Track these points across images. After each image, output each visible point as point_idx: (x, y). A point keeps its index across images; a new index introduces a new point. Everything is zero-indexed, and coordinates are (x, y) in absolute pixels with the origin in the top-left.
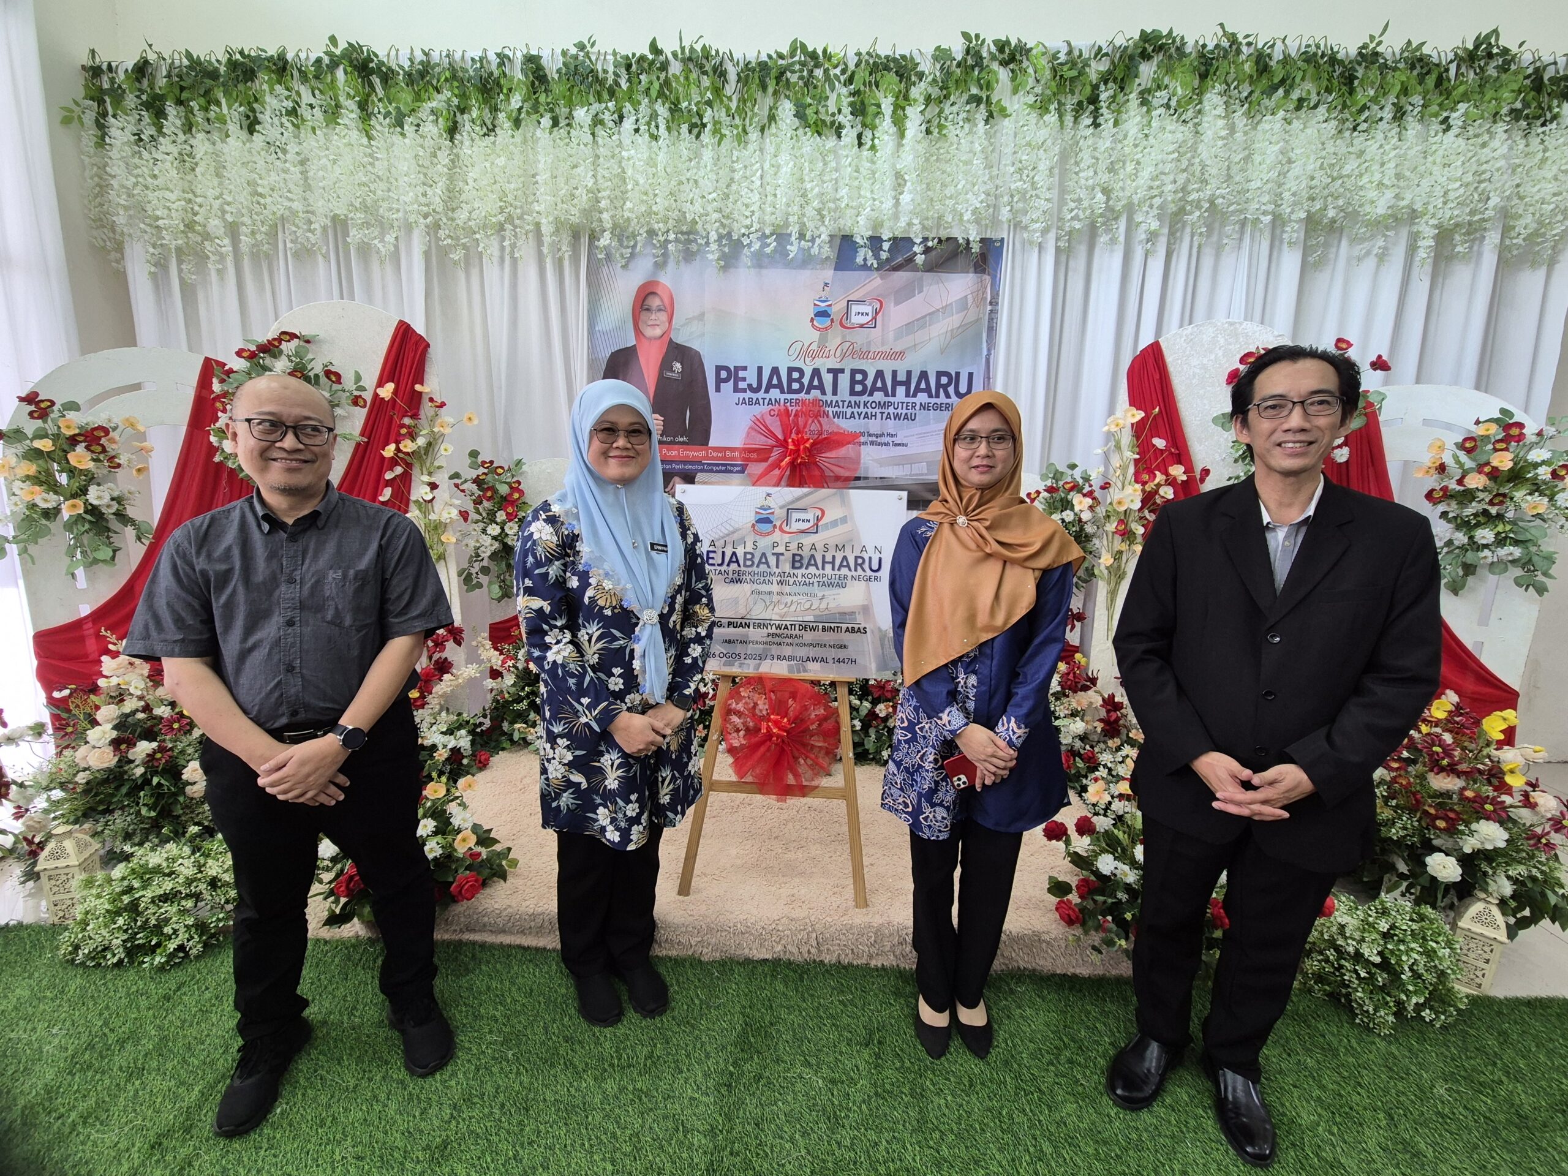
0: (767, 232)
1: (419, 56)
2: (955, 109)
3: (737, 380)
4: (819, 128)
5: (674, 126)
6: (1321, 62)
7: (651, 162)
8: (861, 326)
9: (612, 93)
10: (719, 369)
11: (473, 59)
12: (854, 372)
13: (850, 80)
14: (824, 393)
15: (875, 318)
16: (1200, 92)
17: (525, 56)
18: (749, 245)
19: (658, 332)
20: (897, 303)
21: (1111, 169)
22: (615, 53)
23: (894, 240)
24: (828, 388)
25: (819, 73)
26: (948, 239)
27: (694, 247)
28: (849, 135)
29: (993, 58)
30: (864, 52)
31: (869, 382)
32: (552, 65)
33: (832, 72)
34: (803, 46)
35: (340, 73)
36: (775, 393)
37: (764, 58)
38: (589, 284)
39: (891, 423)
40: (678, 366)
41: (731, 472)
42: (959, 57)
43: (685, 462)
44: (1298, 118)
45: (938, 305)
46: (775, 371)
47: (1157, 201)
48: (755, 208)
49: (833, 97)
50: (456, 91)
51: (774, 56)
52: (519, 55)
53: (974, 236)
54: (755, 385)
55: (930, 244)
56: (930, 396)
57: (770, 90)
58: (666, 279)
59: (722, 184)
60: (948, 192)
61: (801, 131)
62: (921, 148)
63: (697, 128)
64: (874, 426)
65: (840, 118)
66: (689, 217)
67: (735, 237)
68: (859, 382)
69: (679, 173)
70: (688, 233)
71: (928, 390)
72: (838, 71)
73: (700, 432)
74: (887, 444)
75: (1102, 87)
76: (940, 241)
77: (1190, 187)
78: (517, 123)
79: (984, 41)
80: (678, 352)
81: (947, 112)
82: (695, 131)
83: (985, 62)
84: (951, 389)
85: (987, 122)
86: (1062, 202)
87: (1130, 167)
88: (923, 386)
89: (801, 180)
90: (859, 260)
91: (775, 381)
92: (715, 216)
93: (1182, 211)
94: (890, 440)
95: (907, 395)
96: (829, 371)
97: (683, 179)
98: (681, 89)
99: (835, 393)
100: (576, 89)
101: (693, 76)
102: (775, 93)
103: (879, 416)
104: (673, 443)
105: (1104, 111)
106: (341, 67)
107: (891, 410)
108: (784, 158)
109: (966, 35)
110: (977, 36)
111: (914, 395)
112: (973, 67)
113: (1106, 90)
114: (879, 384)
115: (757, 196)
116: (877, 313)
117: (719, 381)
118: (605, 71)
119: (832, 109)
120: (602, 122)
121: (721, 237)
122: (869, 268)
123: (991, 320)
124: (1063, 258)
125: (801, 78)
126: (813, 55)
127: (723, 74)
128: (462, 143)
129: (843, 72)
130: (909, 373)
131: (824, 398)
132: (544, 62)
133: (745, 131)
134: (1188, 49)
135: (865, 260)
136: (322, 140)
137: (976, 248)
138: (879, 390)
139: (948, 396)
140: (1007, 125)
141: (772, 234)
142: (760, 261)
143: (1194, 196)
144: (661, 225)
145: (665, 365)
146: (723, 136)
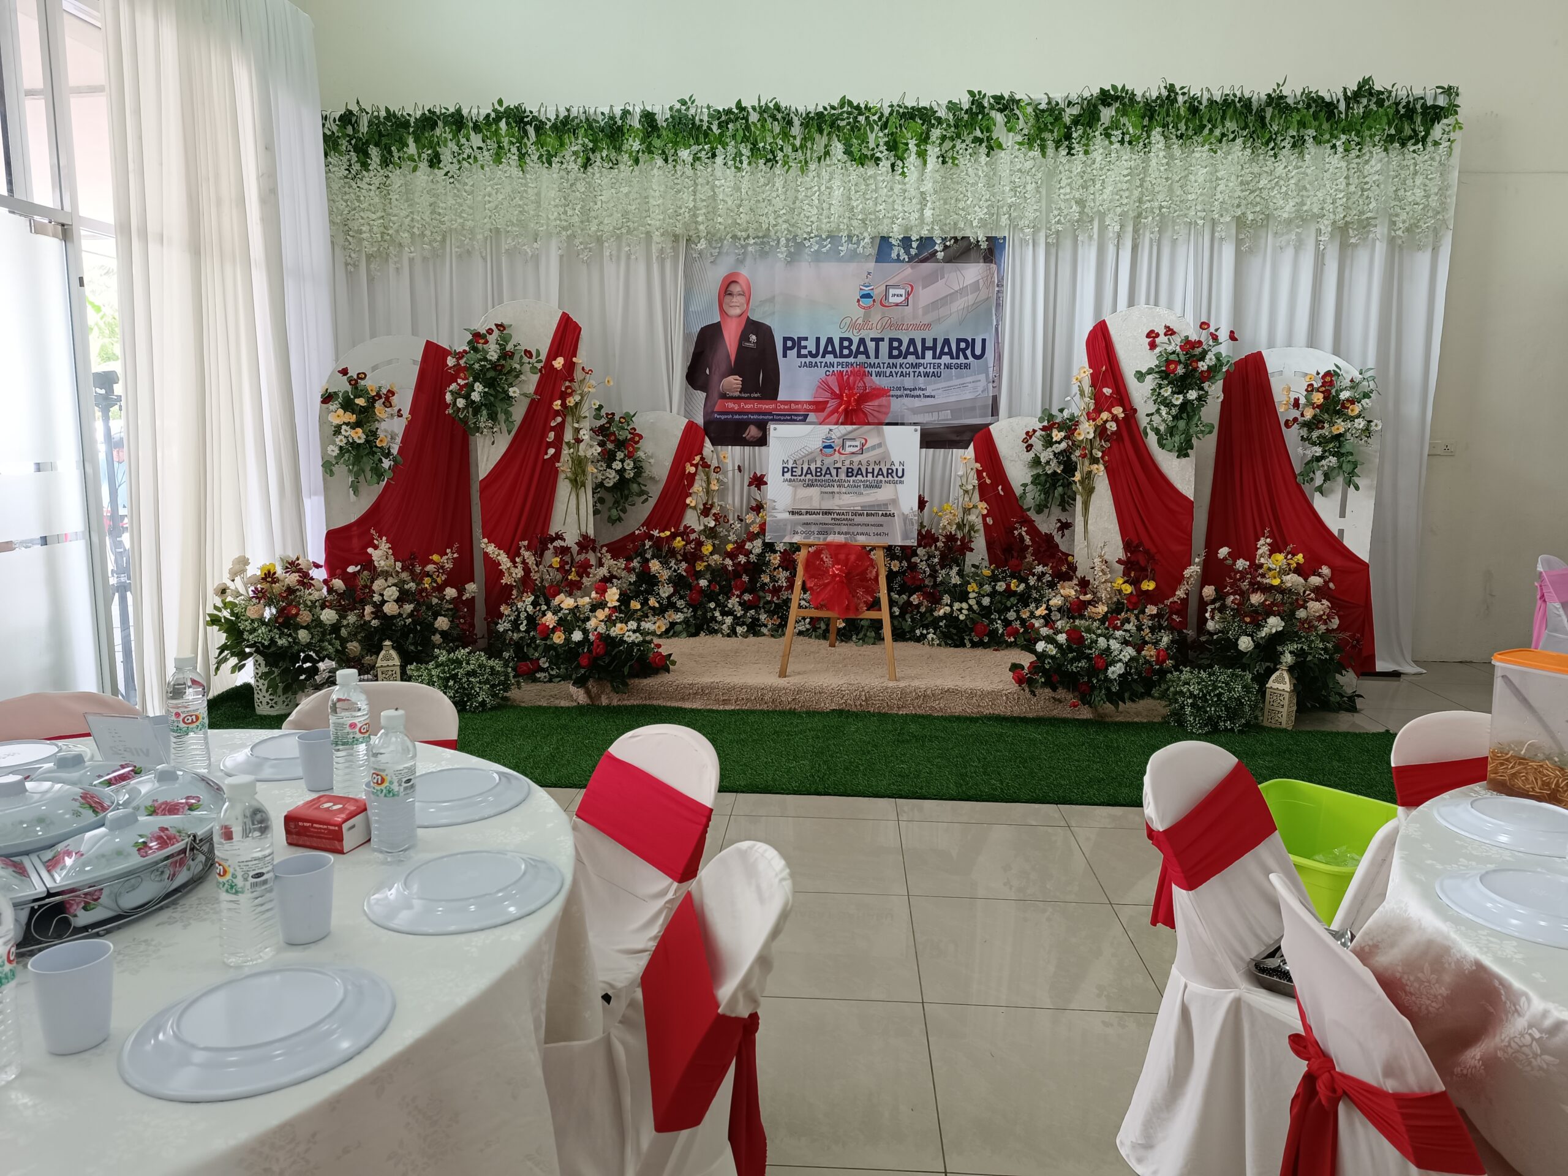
0: (824, 236)
1: (563, 114)
2: (964, 146)
3: (800, 348)
4: (862, 161)
5: (754, 159)
6: (1238, 105)
7: (738, 189)
8: (897, 305)
9: (706, 135)
10: (785, 339)
11: (603, 114)
12: (891, 340)
13: (885, 126)
14: (868, 357)
15: (907, 299)
16: (1148, 130)
17: (642, 111)
18: (810, 247)
19: (738, 311)
20: (924, 287)
21: (1085, 187)
22: (708, 107)
23: (921, 238)
24: (872, 353)
25: (862, 119)
26: (963, 238)
27: (767, 248)
28: (885, 165)
29: (992, 108)
30: (895, 104)
31: (904, 348)
32: (662, 117)
33: (872, 118)
34: (850, 103)
35: (503, 124)
36: (830, 358)
37: (820, 109)
38: (686, 276)
39: (921, 379)
40: (753, 338)
41: (795, 421)
42: (966, 106)
43: (759, 414)
44: (1221, 149)
45: (957, 288)
46: (830, 341)
47: (1119, 210)
48: (814, 219)
49: (872, 138)
50: (591, 138)
51: (828, 108)
52: (638, 110)
53: (981, 237)
54: (814, 352)
55: (948, 243)
56: (952, 358)
57: (825, 132)
58: (744, 272)
59: (789, 202)
60: (961, 205)
61: (848, 164)
62: (938, 176)
63: (772, 161)
64: (908, 382)
65: (879, 154)
66: (765, 226)
67: (799, 240)
68: (895, 348)
69: (756, 194)
70: (763, 237)
71: (950, 353)
72: (876, 118)
73: (769, 388)
74: (918, 396)
75: (1073, 129)
76: (956, 239)
77: (1145, 199)
78: (637, 161)
79: (985, 95)
80: (753, 327)
81: (958, 148)
82: (770, 164)
83: (986, 111)
84: (968, 352)
85: (988, 155)
86: (1049, 210)
87: (1098, 186)
88: (946, 350)
89: (850, 199)
90: (894, 255)
91: (830, 349)
92: (785, 226)
93: (1139, 215)
94: (921, 393)
95: (934, 358)
96: (872, 340)
97: (760, 199)
98: (758, 133)
99: (877, 357)
100: (681, 135)
101: (768, 125)
102: (829, 134)
103: (912, 374)
104: (749, 398)
105: (1076, 145)
106: (504, 120)
107: (921, 369)
108: (836, 183)
109: (971, 93)
110: (980, 92)
111: (940, 358)
112: (977, 114)
113: (1076, 132)
114: (912, 350)
115: (815, 211)
116: (909, 295)
117: (786, 349)
118: (701, 121)
119: (872, 145)
120: (699, 159)
121: (788, 240)
122: (903, 261)
123: (998, 298)
124: (1053, 251)
125: (849, 124)
126: (858, 108)
127: (790, 123)
128: (593, 174)
129: (880, 118)
130: (935, 340)
131: (868, 361)
132: (656, 117)
133: (806, 162)
134: (1139, 99)
135: (898, 255)
136: (488, 174)
137: (984, 245)
138: (912, 354)
139: (966, 358)
140: (1002, 156)
141: (827, 238)
142: (817, 257)
143: (1148, 205)
144: (743, 233)
145: (744, 337)
146: (790, 167)
